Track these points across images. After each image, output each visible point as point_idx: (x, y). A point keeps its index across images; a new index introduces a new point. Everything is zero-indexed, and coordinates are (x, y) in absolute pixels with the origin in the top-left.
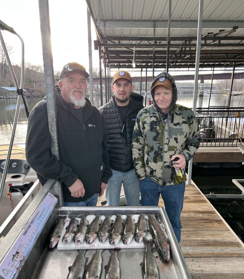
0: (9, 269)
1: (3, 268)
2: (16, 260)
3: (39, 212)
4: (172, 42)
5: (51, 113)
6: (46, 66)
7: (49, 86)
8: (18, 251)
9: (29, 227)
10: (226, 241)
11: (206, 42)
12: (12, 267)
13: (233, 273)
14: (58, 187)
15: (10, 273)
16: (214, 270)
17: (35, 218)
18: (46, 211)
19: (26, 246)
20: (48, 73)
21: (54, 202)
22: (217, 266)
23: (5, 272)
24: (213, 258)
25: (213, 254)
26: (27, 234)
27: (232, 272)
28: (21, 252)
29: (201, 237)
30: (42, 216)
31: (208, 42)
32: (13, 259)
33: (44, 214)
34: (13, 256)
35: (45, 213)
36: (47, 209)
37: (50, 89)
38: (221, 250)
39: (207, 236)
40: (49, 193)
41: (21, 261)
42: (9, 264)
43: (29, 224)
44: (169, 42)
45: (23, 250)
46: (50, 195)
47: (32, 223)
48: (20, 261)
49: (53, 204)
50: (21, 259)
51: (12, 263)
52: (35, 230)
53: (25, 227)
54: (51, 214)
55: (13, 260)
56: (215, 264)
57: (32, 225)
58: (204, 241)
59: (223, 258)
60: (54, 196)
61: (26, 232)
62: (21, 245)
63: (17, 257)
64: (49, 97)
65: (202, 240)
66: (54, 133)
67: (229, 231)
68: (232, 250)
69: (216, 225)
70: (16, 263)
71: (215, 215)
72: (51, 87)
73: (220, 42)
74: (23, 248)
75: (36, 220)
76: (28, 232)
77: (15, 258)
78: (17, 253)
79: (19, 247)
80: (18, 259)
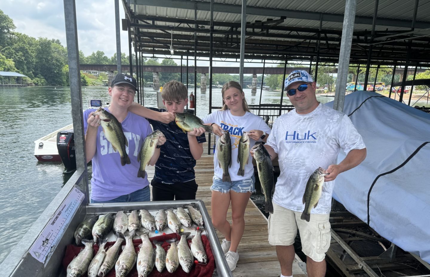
0: (41, 252)
1: (35, 251)
2: (47, 246)
3: (65, 205)
4: (216, 28)
5: (75, 100)
6: (70, 48)
7: (74, 70)
8: (48, 238)
9: (57, 218)
11: (253, 30)
12: (43, 251)
14: (83, 185)
15: (42, 256)
16: (260, 274)
17: (62, 210)
18: (72, 205)
19: (55, 235)
20: (73, 57)
21: (81, 197)
23: (37, 254)
24: (259, 263)
25: (259, 259)
26: (55, 223)
27: (277, 274)
28: (51, 239)
29: (246, 243)
30: (70, 209)
31: (257, 30)
32: (43, 244)
33: (71, 207)
34: (43, 242)
36: (75, 204)
37: (74, 74)
38: (267, 255)
39: (253, 242)
40: (75, 188)
41: (52, 247)
42: (40, 248)
43: (56, 215)
44: (212, 28)
45: (53, 238)
46: (76, 190)
47: (59, 214)
48: (50, 248)
49: (80, 199)
50: (52, 246)
51: (43, 248)
52: (63, 221)
53: (52, 217)
54: (79, 209)
55: (44, 246)
56: (260, 268)
57: (60, 216)
58: (250, 246)
59: (269, 262)
60: (80, 192)
61: (54, 223)
64: (73, 82)
65: (248, 246)
66: (79, 123)
69: (264, 230)
70: (47, 249)
71: (262, 220)
72: (75, 71)
73: (268, 31)
74: (52, 236)
75: (63, 212)
76: (56, 222)
77: (46, 244)
78: (47, 240)
79: (48, 235)
80: (49, 245)
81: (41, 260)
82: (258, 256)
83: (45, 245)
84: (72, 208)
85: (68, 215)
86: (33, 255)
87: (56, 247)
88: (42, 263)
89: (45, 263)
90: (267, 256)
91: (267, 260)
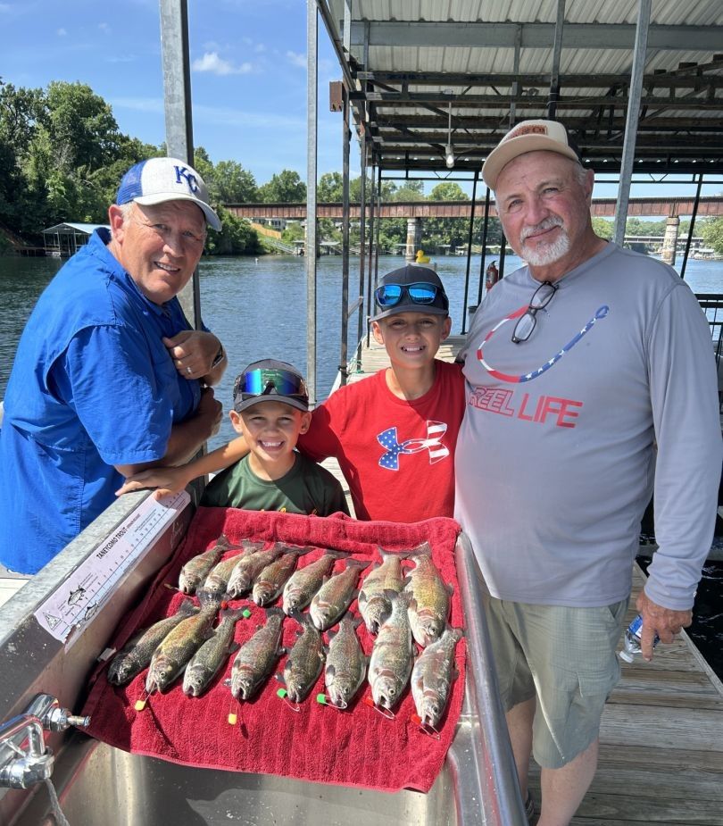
0: (61, 617)
1: (48, 613)
2: (78, 603)
3: (138, 516)
4: (564, 92)
8: (84, 588)
9: (113, 542)
10: (667, 666)
11: (672, 93)
12: (66, 615)
13: (672, 747)
15: (62, 627)
16: (621, 735)
17: (129, 526)
18: (156, 516)
19: (102, 581)
22: (627, 725)
23: (52, 621)
24: (622, 707)
25: (626, 696)
26: (106, 555)
27: (671, 743)
28: (89, 589)
30: (148, 526)
31: (680, 92)
32: (70, 600)
33: (152, 521)
34: (71, 593)
35: (155, 519)
36: (162, 513)
38: (648, 689)
41: (89, 608)
42: (61, 607)
44: (555, 91)
45: (95, 586)
47: (119, 535)
48: (86, 609)
50: (88, 605)
51: (68, 607)
52: (127, 551)
54: (172, 526)
55: (71, 603)
56: (625, 721)
57: (121, 540)
61: (104, 552)
62: (90, 576)
63: (80, 599)
67: (681, 643)
68: (679, 691)
70: (76, 610)
73: (712, 93)
74: (95, 583)
75: (130, 531)
76: (110, 552)
77: (76, 599)
78: (82, 590)
79: (85, 581)
80: (83, 603)
81: (59, 634)
82: (622, 690)
83: (74, 601)
84: (154, 523)
85: (141, 537)
86: (42, 622)
87: (99, 610)
88: (59, 642)
89: (66, 642)
90: (647, 692)
91: (644, 703)
